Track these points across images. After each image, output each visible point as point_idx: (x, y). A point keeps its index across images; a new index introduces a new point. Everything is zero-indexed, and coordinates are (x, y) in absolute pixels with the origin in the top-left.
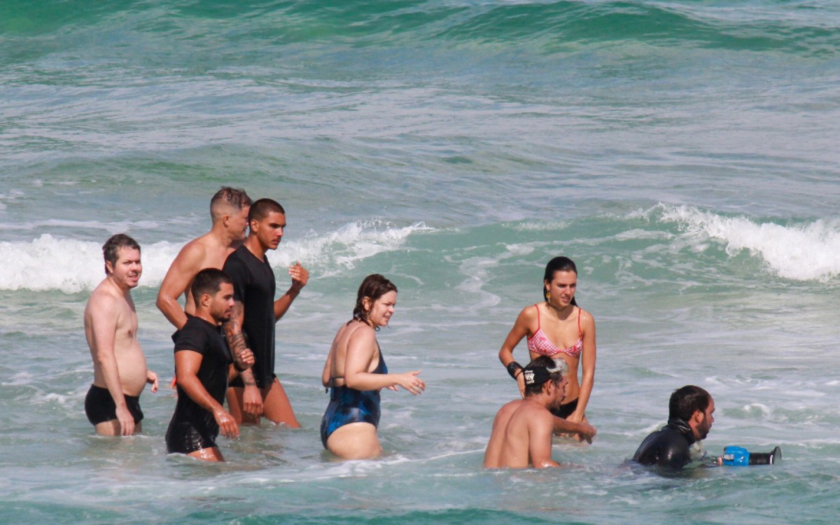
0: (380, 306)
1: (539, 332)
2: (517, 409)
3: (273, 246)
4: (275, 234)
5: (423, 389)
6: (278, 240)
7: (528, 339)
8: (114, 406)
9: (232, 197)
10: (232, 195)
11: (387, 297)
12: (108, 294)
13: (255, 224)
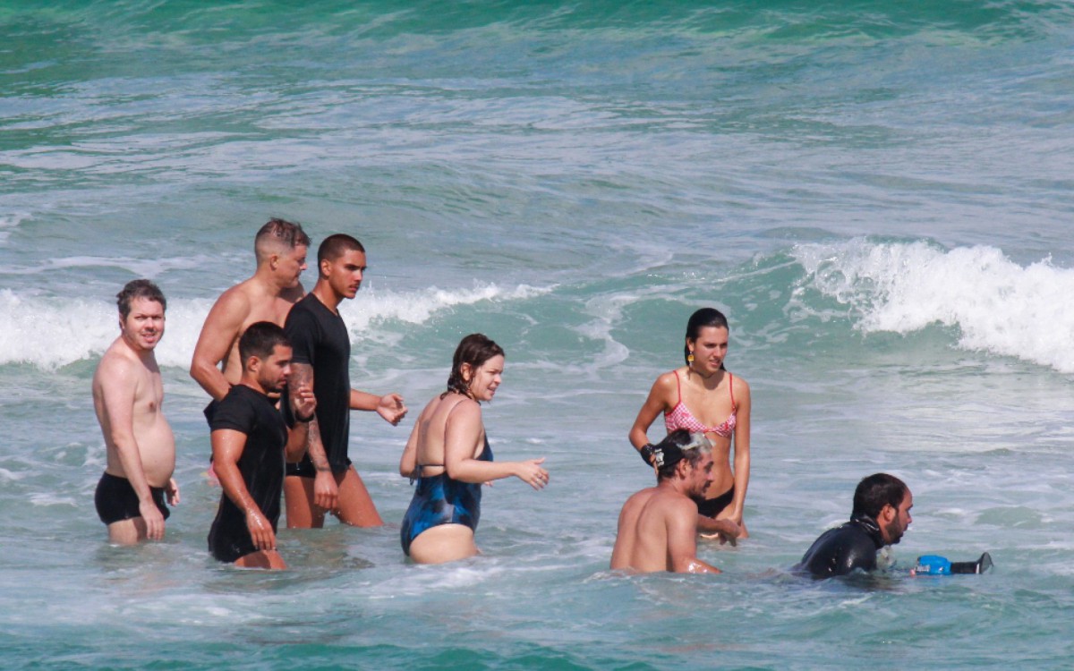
0: (484, 375)
1: (680, 406)
2: (649, 500)
3: (350, 294)
4: (352, 279)
5: (546, 482)
6: (356, 286)
7: (665, 415)
8: (136, 501)
9: (282, 232)
10: (284, 229)
11: (492, 363)
12: (123, 357)
13: (327, 266)
